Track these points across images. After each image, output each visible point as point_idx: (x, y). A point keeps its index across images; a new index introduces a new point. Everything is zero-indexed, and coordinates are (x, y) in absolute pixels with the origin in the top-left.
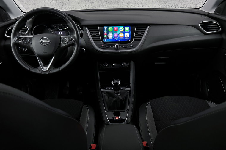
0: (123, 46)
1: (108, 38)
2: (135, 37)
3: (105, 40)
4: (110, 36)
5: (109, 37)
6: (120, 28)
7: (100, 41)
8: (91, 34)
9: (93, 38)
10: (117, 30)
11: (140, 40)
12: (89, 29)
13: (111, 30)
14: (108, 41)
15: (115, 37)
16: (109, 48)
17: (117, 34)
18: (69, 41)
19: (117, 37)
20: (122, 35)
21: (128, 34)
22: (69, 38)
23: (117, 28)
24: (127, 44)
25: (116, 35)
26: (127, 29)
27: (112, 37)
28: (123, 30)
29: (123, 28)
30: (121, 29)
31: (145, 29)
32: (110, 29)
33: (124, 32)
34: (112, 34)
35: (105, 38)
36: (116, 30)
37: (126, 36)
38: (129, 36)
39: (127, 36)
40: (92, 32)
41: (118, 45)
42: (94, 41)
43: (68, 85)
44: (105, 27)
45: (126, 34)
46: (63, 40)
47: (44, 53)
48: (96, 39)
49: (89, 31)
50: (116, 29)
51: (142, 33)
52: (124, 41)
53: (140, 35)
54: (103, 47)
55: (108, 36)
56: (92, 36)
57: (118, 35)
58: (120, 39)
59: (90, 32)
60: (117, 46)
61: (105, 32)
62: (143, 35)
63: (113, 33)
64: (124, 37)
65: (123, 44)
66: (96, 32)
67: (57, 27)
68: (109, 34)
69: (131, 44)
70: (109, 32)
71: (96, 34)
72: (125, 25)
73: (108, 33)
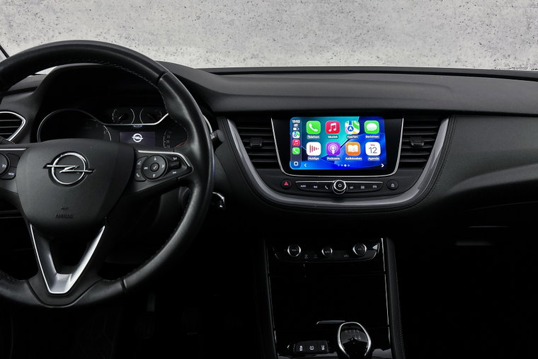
0: (363, 187)
1: (304, 156)
2: (402, 157)
3: (295, 165)
4: (313, 149)
5: (308, 153)
6: (347, 125)
7: (279, 167)
8: (245, 144)
9: (251, 158)
10: (338, 131)
11: (422, 165)
12: (237, 125)
13: (317, 131)
14: (305, 166)
15: (330, 155)
16: (308, 193)
17: (338, 144)
18: (169, 169)
19: (337, 153)
20: (353, 148)
21: (377, 145)
22: (168, 159)
23: (335, 124)
24: (375, 181)
25: (333, 149)
26: (372, 126)
27: (318, 152)
28: (357, 131)
29: (358, 125)
30: (351, 126)
31: (437, 130)
32: (313, 126)
33: (362, 138)
34: (317, 145)
35: (296, 158)
36: (333, 132)
37: (368, 152)
38: (378, 152)
39: (374, 150)
40: (249, 137)
41: (344, 182)
42: (256, 165)
43: (151, 307)
44: (294, 121)
45: (368, 145)
46: (143, 165)
47: (62, 216)
48: (263, 161)
49: (240, 131)
50: (334, 127)
51: (426, 143)
52: (364, 168)
53: (417, 149)
54: (286, 188)
55: (303, 151)
56: (248, 151)
57: (341, 148)
58: (347, 162)
59: (242, 138)
60: (340, 186)
61: (296, 135)
62: (430, 150)
63: (321, 139)
64: (363, 154)
65: (362, 181)
66: (264, 138)
67: (127, 118)
68: (308, 145)
69: (391, 181)
70: (309, 137)
71: (264, 144)
72: (364, 115)
73: (304, 139)
